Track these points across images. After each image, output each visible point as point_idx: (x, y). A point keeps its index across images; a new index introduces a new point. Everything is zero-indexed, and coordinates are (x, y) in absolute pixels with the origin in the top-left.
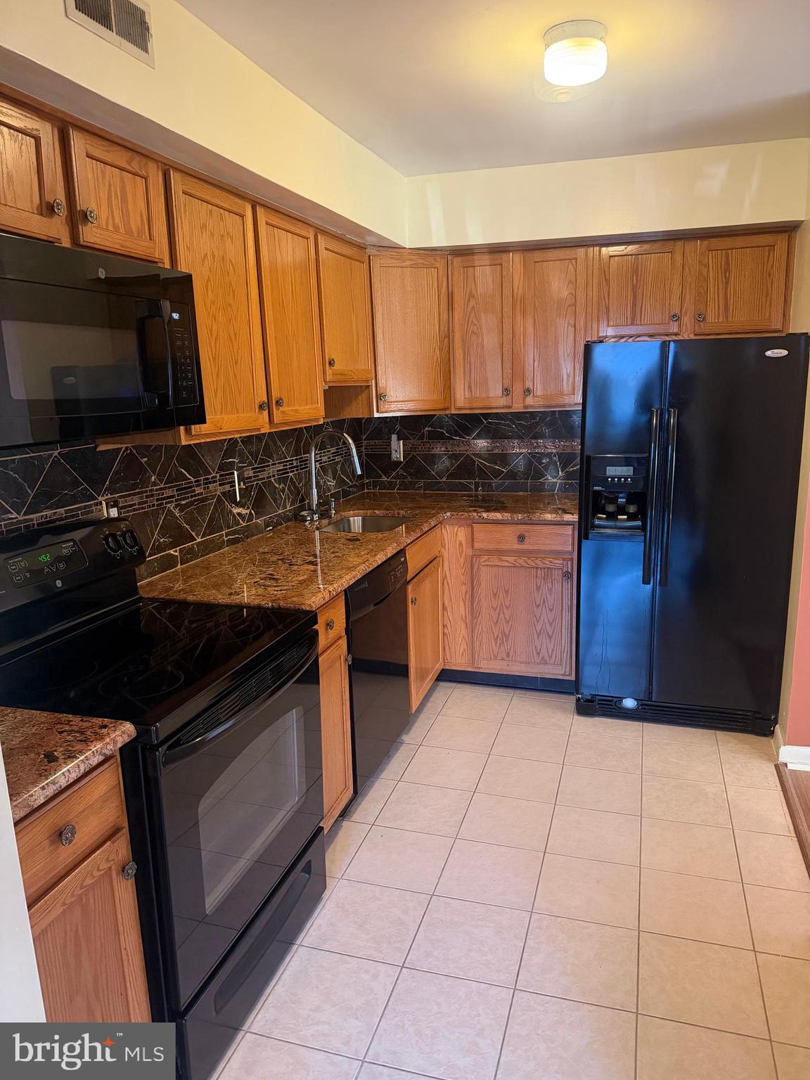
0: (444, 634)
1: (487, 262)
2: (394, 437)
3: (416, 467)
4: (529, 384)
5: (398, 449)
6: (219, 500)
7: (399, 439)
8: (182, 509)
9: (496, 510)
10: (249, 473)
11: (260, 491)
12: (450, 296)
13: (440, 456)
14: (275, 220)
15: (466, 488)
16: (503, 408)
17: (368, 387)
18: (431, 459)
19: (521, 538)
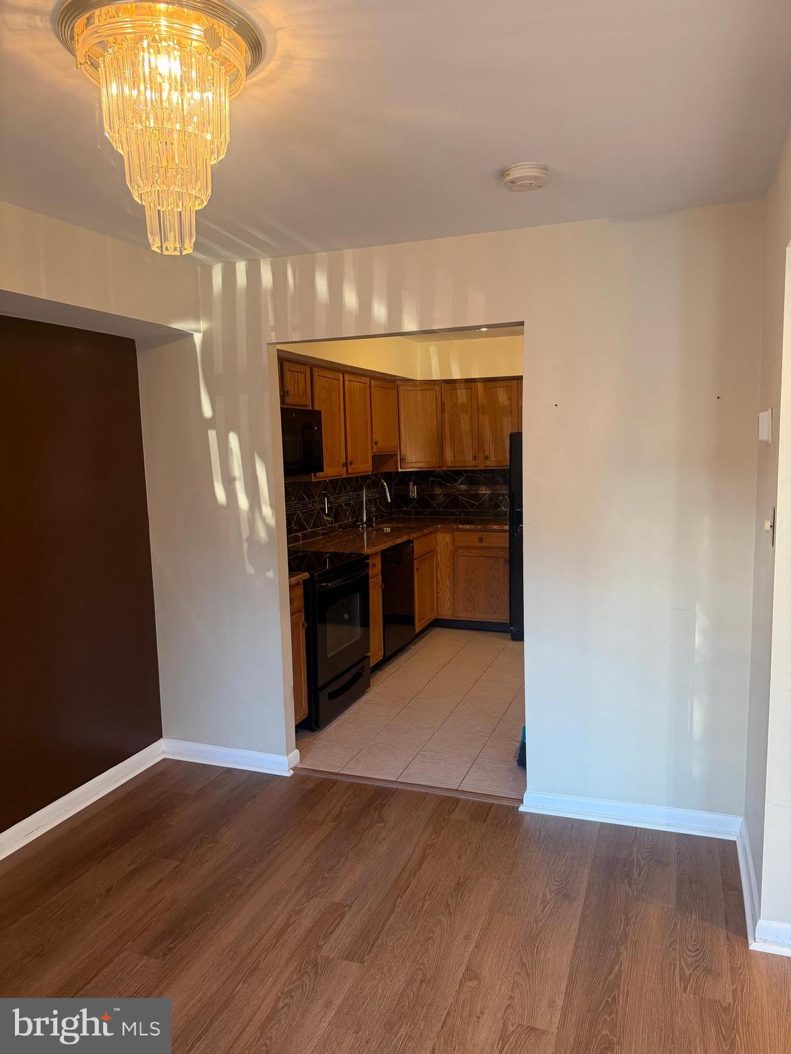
0: (437, 597)
1: (464, 387)
2: (411, 484)
3: (424, 501)
4: (487, 453)
5: (414, 491)
6: (318, 513)
7: (414, 485)
8: (304, 513)
9: (467, 524)
10: (332, 499)
11: (337, 510)
12: (443, 405)
13: (439, 495)
14: (352, 378)
15: (454, 514)
16: (473, 467)
17: (396, 455)
18: (433, 497)
19: (481, 540)
